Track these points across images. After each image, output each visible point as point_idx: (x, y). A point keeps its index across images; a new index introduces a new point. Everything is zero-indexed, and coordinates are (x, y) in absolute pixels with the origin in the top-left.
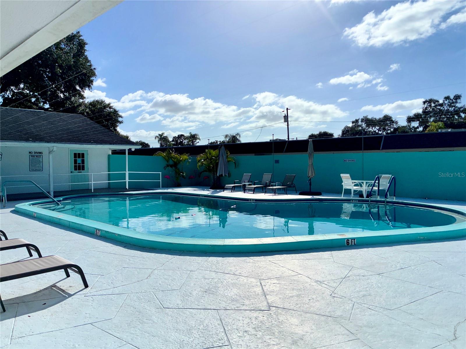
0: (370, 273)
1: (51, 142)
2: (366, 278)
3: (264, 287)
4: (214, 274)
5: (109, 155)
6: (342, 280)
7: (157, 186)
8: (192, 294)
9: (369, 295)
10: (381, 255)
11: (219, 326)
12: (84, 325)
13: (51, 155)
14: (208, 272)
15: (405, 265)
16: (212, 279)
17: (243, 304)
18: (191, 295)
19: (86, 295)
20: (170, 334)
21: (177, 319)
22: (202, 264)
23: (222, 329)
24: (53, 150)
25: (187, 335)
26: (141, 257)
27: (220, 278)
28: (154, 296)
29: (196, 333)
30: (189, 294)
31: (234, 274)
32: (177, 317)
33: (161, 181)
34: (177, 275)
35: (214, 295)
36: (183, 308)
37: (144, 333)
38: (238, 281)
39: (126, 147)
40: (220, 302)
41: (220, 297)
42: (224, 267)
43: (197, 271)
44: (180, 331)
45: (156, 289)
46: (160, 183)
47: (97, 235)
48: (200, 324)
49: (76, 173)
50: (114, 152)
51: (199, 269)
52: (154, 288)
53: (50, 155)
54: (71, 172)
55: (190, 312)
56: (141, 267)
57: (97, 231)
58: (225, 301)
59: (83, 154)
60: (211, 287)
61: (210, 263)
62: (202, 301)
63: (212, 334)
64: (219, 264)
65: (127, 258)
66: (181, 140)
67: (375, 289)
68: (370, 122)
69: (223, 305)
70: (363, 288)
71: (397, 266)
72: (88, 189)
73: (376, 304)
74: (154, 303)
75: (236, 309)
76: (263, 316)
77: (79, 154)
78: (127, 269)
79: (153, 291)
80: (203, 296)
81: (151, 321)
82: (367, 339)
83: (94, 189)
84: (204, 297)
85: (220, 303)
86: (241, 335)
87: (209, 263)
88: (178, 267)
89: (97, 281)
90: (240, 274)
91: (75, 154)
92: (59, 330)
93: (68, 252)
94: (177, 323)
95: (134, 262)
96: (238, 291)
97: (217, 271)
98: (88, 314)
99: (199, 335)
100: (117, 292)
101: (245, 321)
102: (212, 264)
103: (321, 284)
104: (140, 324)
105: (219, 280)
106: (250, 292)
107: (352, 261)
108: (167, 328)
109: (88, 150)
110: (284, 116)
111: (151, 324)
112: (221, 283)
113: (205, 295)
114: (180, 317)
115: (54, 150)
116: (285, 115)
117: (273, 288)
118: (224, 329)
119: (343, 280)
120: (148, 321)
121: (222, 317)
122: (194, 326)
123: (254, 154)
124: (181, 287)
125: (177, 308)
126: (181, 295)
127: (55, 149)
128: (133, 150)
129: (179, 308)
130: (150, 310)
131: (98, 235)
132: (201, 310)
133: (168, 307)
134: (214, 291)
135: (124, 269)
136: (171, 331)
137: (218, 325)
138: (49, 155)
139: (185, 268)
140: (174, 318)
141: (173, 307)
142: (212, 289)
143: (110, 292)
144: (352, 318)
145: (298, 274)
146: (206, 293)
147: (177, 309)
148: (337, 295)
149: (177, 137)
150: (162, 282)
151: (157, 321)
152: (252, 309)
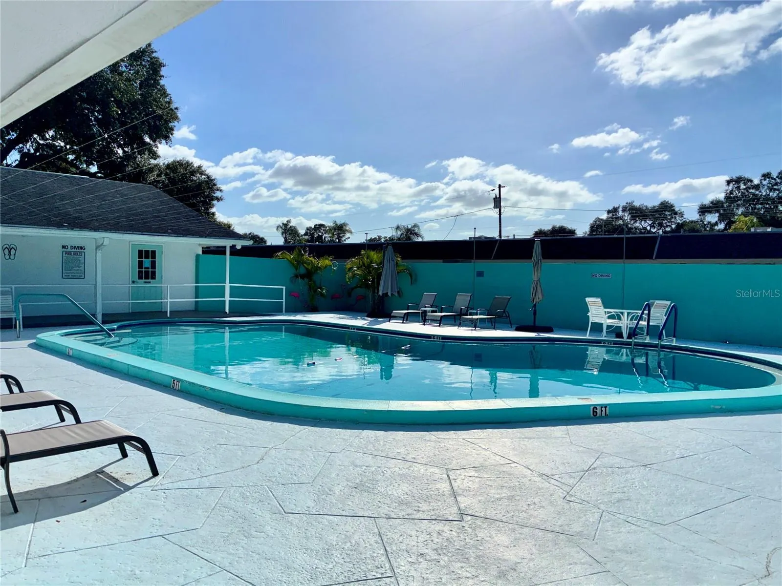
0: (631, 464)
1: (100, 231)
2: (624, 471)
3: (453, 482)
4: (370, 458)
5: (197, 256)
6: (582, 473)
7: (278, 310)
8: (332, 491)
9: (628, 500)
10: (649, 434)
11: (377, 545)
12: (150, 538)
13: (100, 251)
14: (361, 454)
15: (688, 451)
16: (367, 466)
17: (418, 509)
18: (331, 493)
19: (155, 488)
20: (295, 557)
21: (307, 532)
22: (351, 441)
23: (382, 550)
24: (102, 244)
25: (324, 558)
26: (248, 427)
27: (380, 465)
28: (269, 493)
29: (339, 556)
30: (328, 491)
31: (404, 460)
32: (306, 528)
33: (284, 301)
34: (309, 459)
35: (369, 493)
36: (317, 513)
37: (251, 553)
38: (411, 471)
39: (227, 243)
40: (380, 505)
41: (379, 497)
42: (388, 447)
43: (342, 453)
44: (311, 551)
45: (272, 482)
46: (282, 305)
47: (175, 388)
48: (345, 540)
49: (141, 284)
50: (207, 251)
51: (345, 449)
52: (268, 480)
53: (98, 252)
54: (133, 282)
55: (328, 521)
56: (248, 444)
57: (175, 382)
58: (387, 504)
59: (154, 252)
60: (365, 479)
61: (364, 441)
62: (350, 503)
63: (365, 558)
64: (379, 443)
65: (225, 428)
66: (320, 234)
67: (638, 490)
68: (637, 213)
69: (385, 510)
70: (618, 488)
71: (675, 452)
72: (162, 312)
73: (638, 515)
74: (268, 504)
75: (407, 517)
76: (451, 531)
77: (147, 252)
78: (225, 446)
79: (267, 484)
80: (351, 495)
81: (263, 533)
82: (622, 572)
83: (170, 312)
84: (353, 496)
85: (380, 507)
86: (414, 561)
87: (362, 440)
88: (310, 445)
89: (174, 465)
90: (413, 460)
91: (140, 252)
92: (108, 545)
93: (126, 416)
94: (307, 538)
95: (237, 434)
96: (409, 487)
97: (376, 453)
98: (157, 520)
99: (343, 558)
100: (207, 485)
101: (419, 538)
102: (367, 442)
103: (548, 479)
104: (245, 538)
105: (379, 469)
106: (430, 490)
107: (602, 443)
108: (290, 546)
109: (162, 246)
110: (494, 199)
111: (262, 539)
112: (382, 474)
113: (354, 493)
114: (313, 529)
115: (104, 244)
116: (496, 196)
117: (468, 484)
118: (386, 550)
119: (585, 474)
120: (258, 533)
121: (382, 531)
122: (335, 543)
123: (442, 260)
124: (315, 478)
125: (308, 513)
126: (314, 492)
127: (106, 242)
128: (239, 247)
129: (311, 513)
130: (263, 515)
131: (177, 389)
132: (347, 517)
133: (293, 512)
134: (369, 487)
135: (219, 446)
136: (296, 551)
137: (376, 543)
138: (96, 253)
139: (321, 448)
140: (302, 530)
141: (301, 512)
142: (367, 484)
143: (195, 483)
144: (599, 537)
145: (511, 462)
146: (357, 490)
147: (307, 515)
148: (575, 499)
149: (313, 227)
150: (283, 470)
151: (273, 535)
152: (433, 517)
